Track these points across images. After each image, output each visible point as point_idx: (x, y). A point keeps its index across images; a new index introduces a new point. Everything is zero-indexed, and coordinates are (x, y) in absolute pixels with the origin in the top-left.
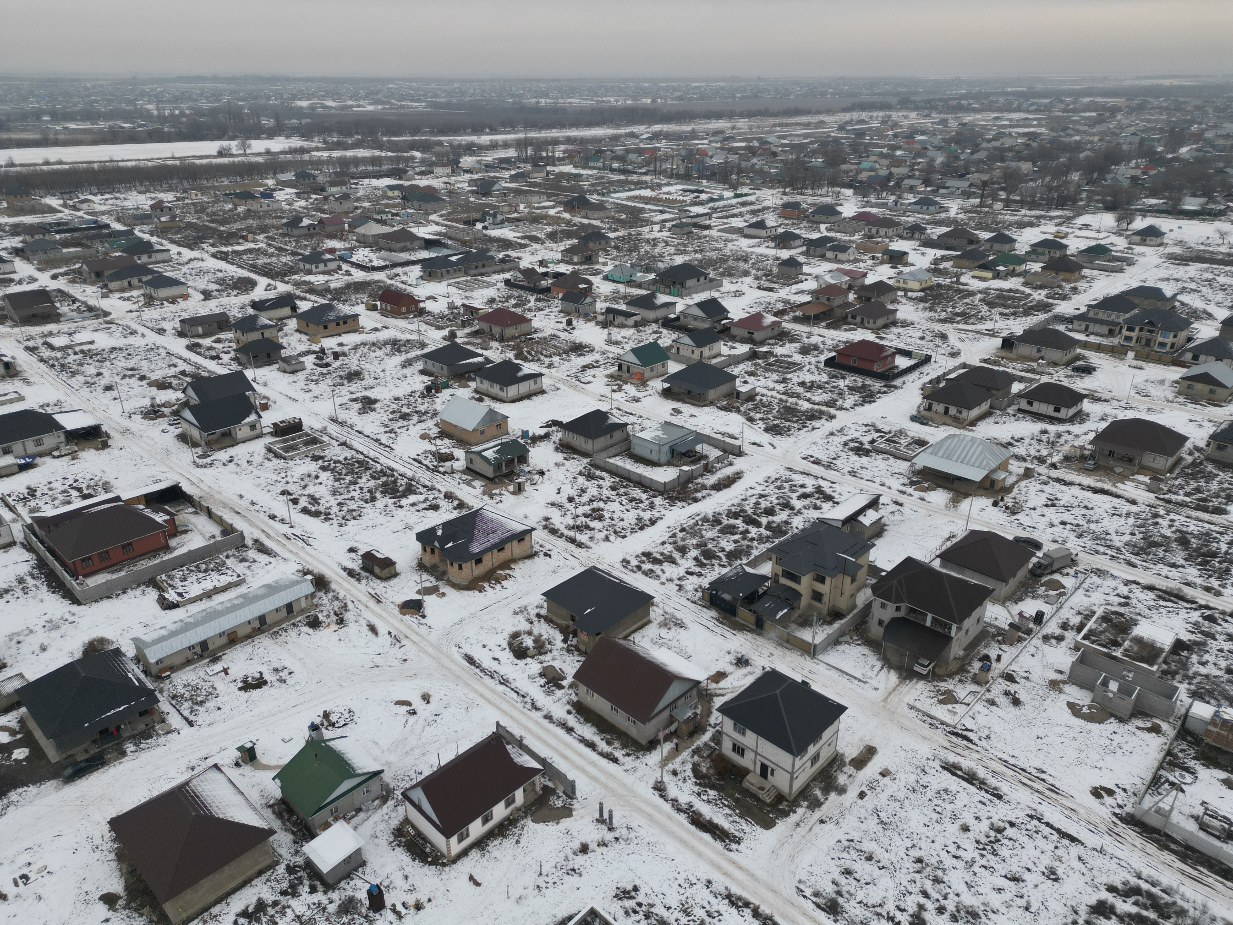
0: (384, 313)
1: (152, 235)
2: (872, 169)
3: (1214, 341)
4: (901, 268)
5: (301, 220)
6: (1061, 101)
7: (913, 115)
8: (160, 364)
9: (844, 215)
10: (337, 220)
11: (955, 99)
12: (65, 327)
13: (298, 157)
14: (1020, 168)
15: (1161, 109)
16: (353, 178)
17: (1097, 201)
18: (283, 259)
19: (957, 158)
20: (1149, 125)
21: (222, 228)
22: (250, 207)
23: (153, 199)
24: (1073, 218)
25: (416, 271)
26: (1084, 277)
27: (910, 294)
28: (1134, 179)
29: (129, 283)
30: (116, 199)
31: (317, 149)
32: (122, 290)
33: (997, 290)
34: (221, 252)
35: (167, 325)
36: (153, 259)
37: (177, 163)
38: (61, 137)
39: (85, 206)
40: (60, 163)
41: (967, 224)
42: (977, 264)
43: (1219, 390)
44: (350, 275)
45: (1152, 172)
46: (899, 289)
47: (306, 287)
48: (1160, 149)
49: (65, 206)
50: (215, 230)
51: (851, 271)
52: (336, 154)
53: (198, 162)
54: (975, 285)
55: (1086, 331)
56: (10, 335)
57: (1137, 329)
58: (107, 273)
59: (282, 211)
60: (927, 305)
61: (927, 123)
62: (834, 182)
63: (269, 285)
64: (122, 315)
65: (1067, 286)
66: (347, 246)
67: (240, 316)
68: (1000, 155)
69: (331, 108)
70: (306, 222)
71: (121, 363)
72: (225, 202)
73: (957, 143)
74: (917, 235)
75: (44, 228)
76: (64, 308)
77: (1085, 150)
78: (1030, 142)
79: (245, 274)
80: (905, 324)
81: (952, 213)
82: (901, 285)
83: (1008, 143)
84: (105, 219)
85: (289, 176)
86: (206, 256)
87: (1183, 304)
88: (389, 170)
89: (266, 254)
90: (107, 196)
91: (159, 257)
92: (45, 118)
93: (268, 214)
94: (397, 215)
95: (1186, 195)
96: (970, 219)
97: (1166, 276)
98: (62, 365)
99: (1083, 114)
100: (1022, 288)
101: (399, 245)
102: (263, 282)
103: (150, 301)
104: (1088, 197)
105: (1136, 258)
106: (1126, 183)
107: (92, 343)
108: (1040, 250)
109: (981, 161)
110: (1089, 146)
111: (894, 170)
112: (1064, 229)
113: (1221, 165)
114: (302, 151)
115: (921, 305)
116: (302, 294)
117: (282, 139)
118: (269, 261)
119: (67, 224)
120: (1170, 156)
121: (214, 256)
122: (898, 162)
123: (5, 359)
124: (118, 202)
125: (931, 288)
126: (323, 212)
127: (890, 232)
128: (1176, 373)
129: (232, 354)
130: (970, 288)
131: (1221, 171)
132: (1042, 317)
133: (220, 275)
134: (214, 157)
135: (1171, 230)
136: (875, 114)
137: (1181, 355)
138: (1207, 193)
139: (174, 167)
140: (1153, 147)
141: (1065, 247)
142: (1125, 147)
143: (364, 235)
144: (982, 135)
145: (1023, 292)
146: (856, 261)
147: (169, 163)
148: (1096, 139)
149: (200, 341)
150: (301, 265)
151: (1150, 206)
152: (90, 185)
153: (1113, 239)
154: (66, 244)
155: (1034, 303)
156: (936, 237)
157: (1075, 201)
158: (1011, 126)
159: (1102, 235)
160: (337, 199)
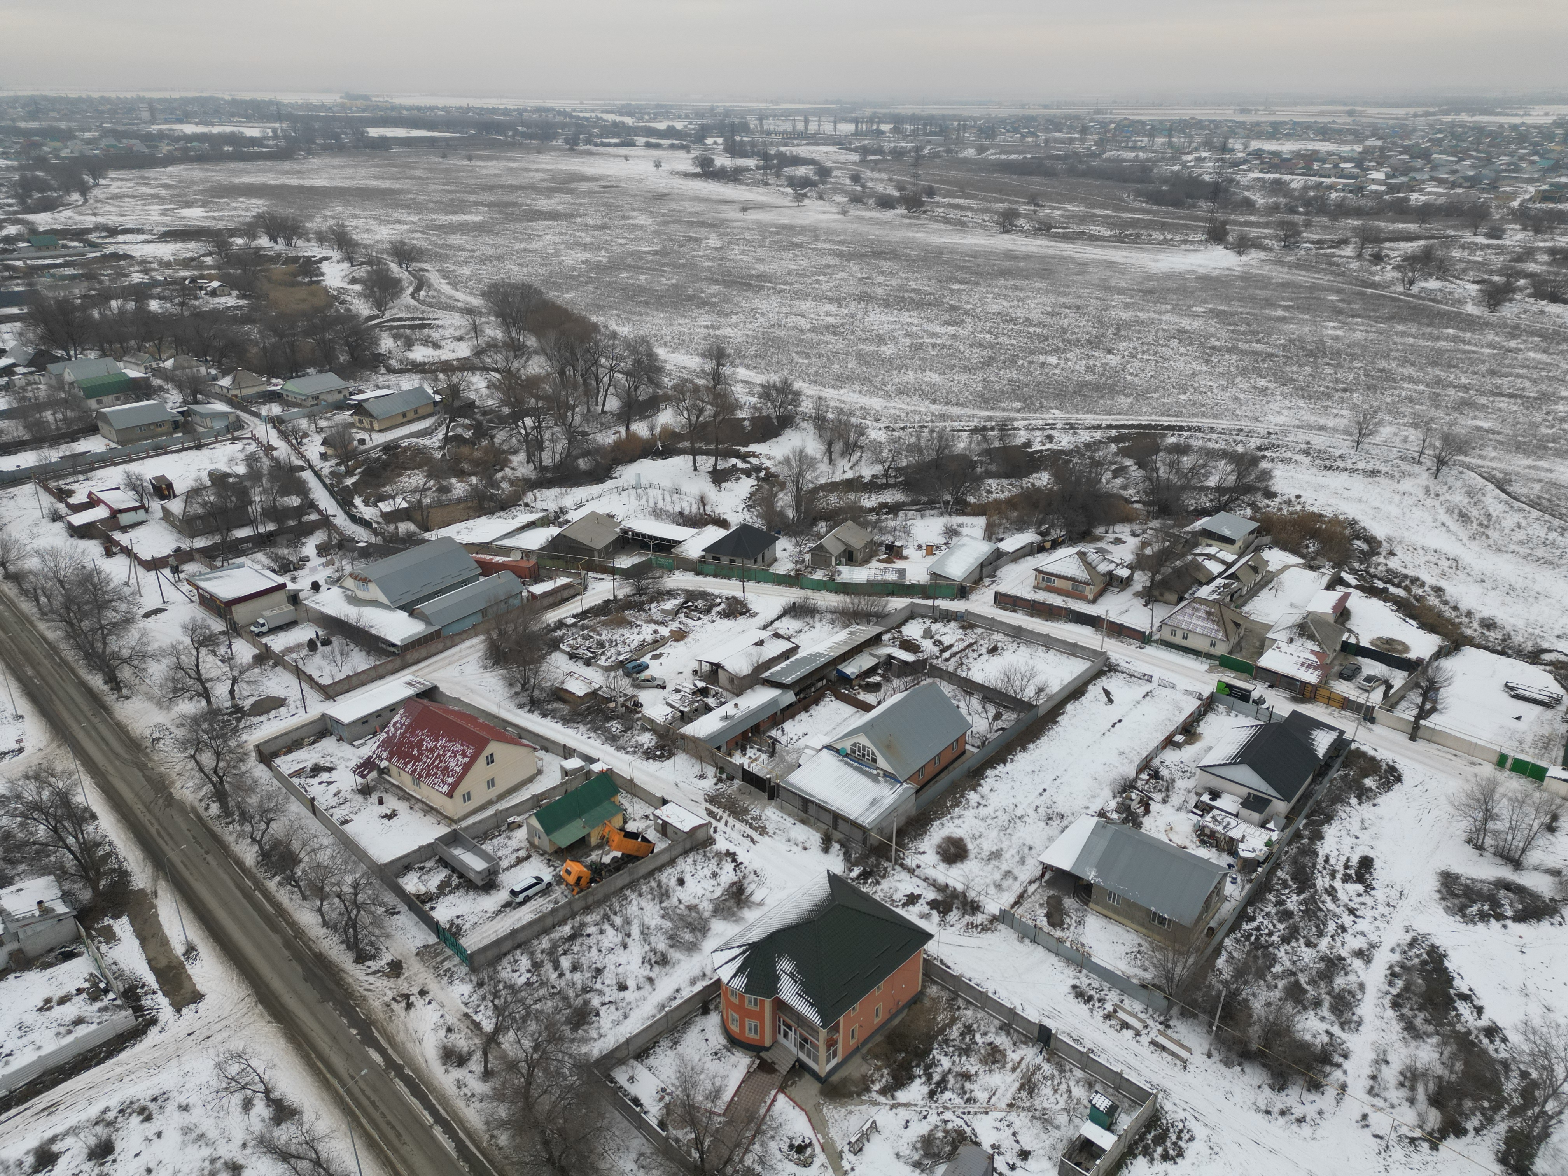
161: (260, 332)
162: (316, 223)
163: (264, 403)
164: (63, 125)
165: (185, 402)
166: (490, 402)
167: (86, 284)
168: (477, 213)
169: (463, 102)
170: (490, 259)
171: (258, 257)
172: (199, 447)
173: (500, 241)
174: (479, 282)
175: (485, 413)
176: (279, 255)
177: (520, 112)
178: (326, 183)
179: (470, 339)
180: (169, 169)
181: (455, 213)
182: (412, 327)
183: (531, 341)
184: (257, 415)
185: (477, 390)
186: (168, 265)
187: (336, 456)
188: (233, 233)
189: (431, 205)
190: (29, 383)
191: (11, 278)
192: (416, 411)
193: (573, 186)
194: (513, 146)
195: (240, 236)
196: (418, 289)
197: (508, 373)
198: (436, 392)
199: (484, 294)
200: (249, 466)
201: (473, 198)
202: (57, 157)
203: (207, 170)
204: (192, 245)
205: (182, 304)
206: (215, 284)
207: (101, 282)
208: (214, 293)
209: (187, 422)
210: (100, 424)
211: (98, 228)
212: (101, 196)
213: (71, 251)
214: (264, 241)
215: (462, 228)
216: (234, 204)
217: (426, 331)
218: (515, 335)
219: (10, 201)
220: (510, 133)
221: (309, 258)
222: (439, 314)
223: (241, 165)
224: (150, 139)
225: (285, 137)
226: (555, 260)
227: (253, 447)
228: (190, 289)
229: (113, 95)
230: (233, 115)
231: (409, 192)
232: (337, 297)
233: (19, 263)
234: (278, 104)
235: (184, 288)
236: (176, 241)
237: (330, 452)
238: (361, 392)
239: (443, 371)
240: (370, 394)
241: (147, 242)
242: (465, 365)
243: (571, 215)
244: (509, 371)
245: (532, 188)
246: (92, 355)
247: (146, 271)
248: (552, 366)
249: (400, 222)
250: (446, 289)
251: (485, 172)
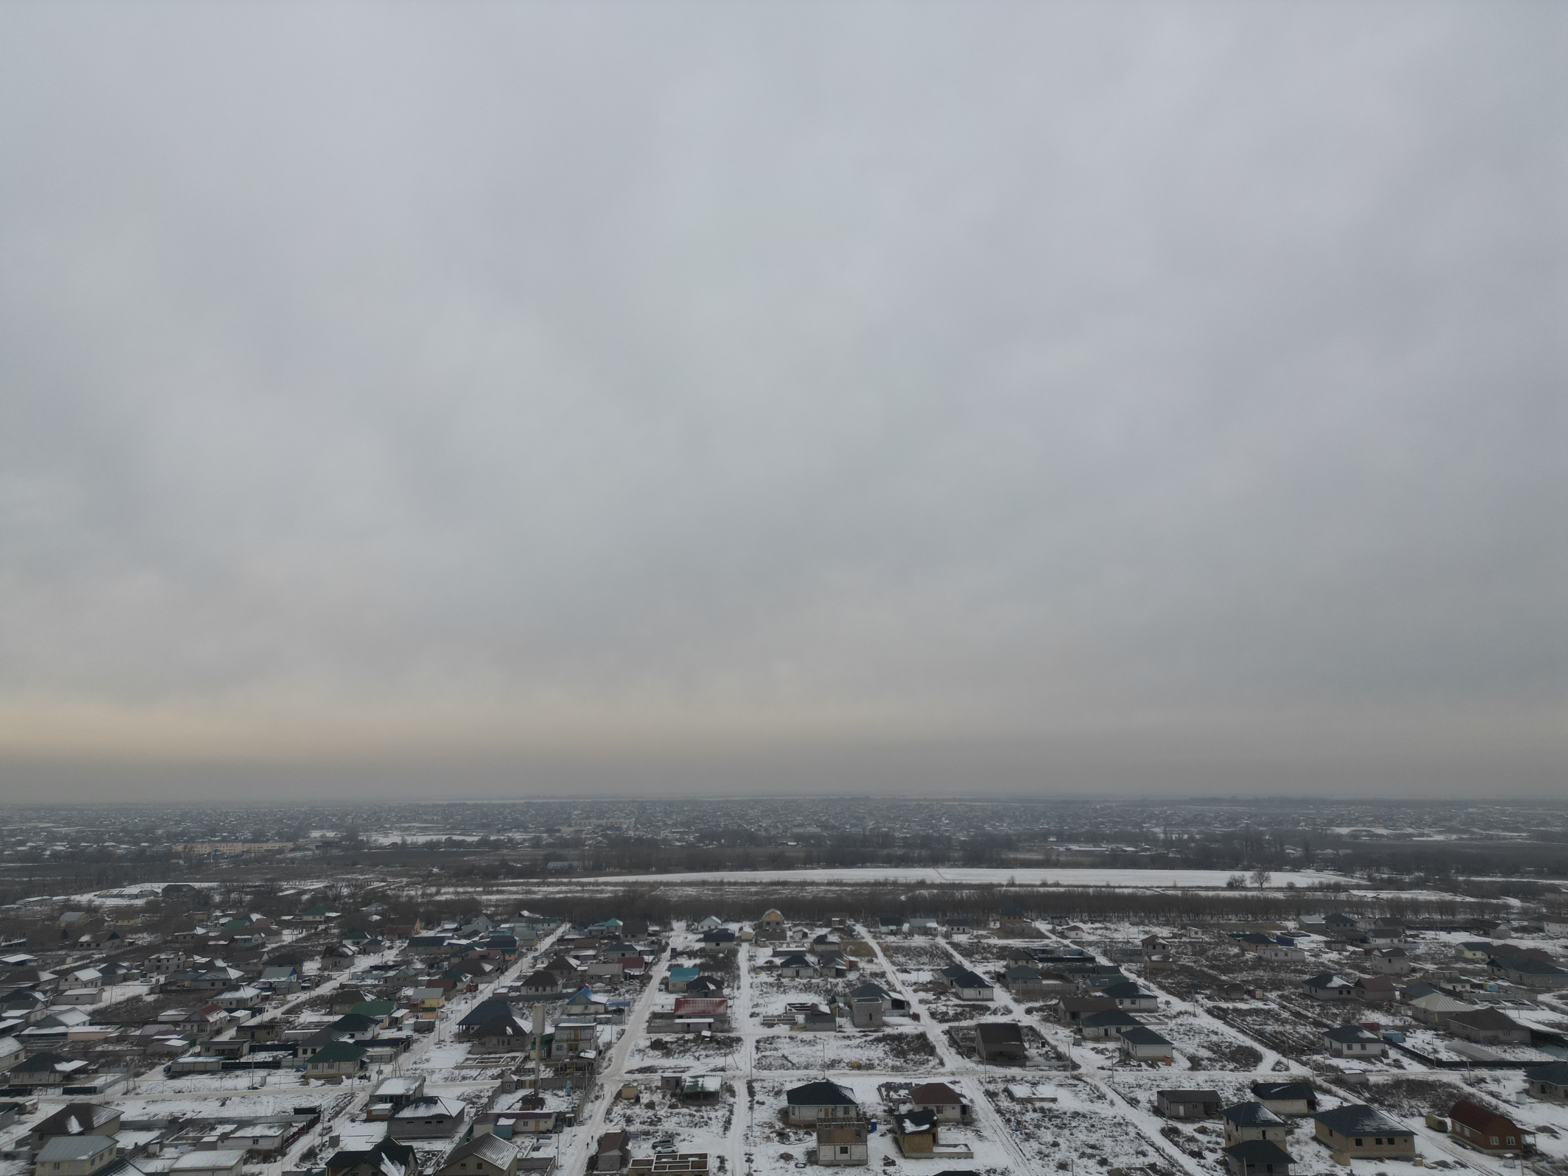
0: (1458, 1139)
1: (1139, 976)
5: (1330, 979)
8: (1127, 1147)
10: (1383, 983)
12: (1029, 1074)
13: (1331, 896)
16: (1410, 928)
18: (1301, 1030)
21: (1224, 978)
22: (1261, 954)
23: (1146, 932)
25: (1516, 1081)
29: (1106, 1031)
30: (1107, 929)
31: (1359, 887)
32: (1097, 1040)
34: (1219, 1008)
35: (1142, 1096)
36: (1136, 1006)
37: (1179, 893)
38: (1062, 858)
39: (1072, 934)
40: (1057, 885)
44: (1402, 1067)
47: (1332, 1075)
49: (1053, 931)
50: (1214, 979)
52: (1385, 895)
53: (1203, 893)
56: (974, 1072)
58: (1084, 1015)
59: (1304, 962)
63: (1279, 1063)
64: (1092, 1071)
66: (1398, 1022)
67: (1235, 1100)
69: (1382, 836)
70: (1337, 982)
71: (1082, 1136)
72: (1232, 945)
75: (1027, 954)
76: (1032, 1051)
79: (1248, 1042)
84: (1091, 951)
85: (1318, 919)
86: (1199, 1011)
88: (1467, 921)
89: (1277, 1018)
90: (1097, 925)
91: (1144, 1003)
92: (1051, 839)
93: (1283, 966)
94: (1480, 987)
98: (1019, 1123)
101: (1483, 1033)
102: (1271, 1057)
103: (1125, 1059)
107: (1054, 1100)
114: (1337, 888)
116: (1326, 1085)
117: (1310, 872)
118: (1281, 1029)
119: (1051, 952)
121: (1209, 1012)
123: (964, 1101)
124: (1108, 933)
126: (1363, 970)
129: (1219, 1155)
133: (1214, 1038)
134: (1223, 889)
139: (1176, 897)
143: (1425, 1011)
147: (1170, 892)
149: (1180, 1126)
150: (1327, 1042)
152: (1082, 912)
154: (1047, 975)
160: (1384, 955)
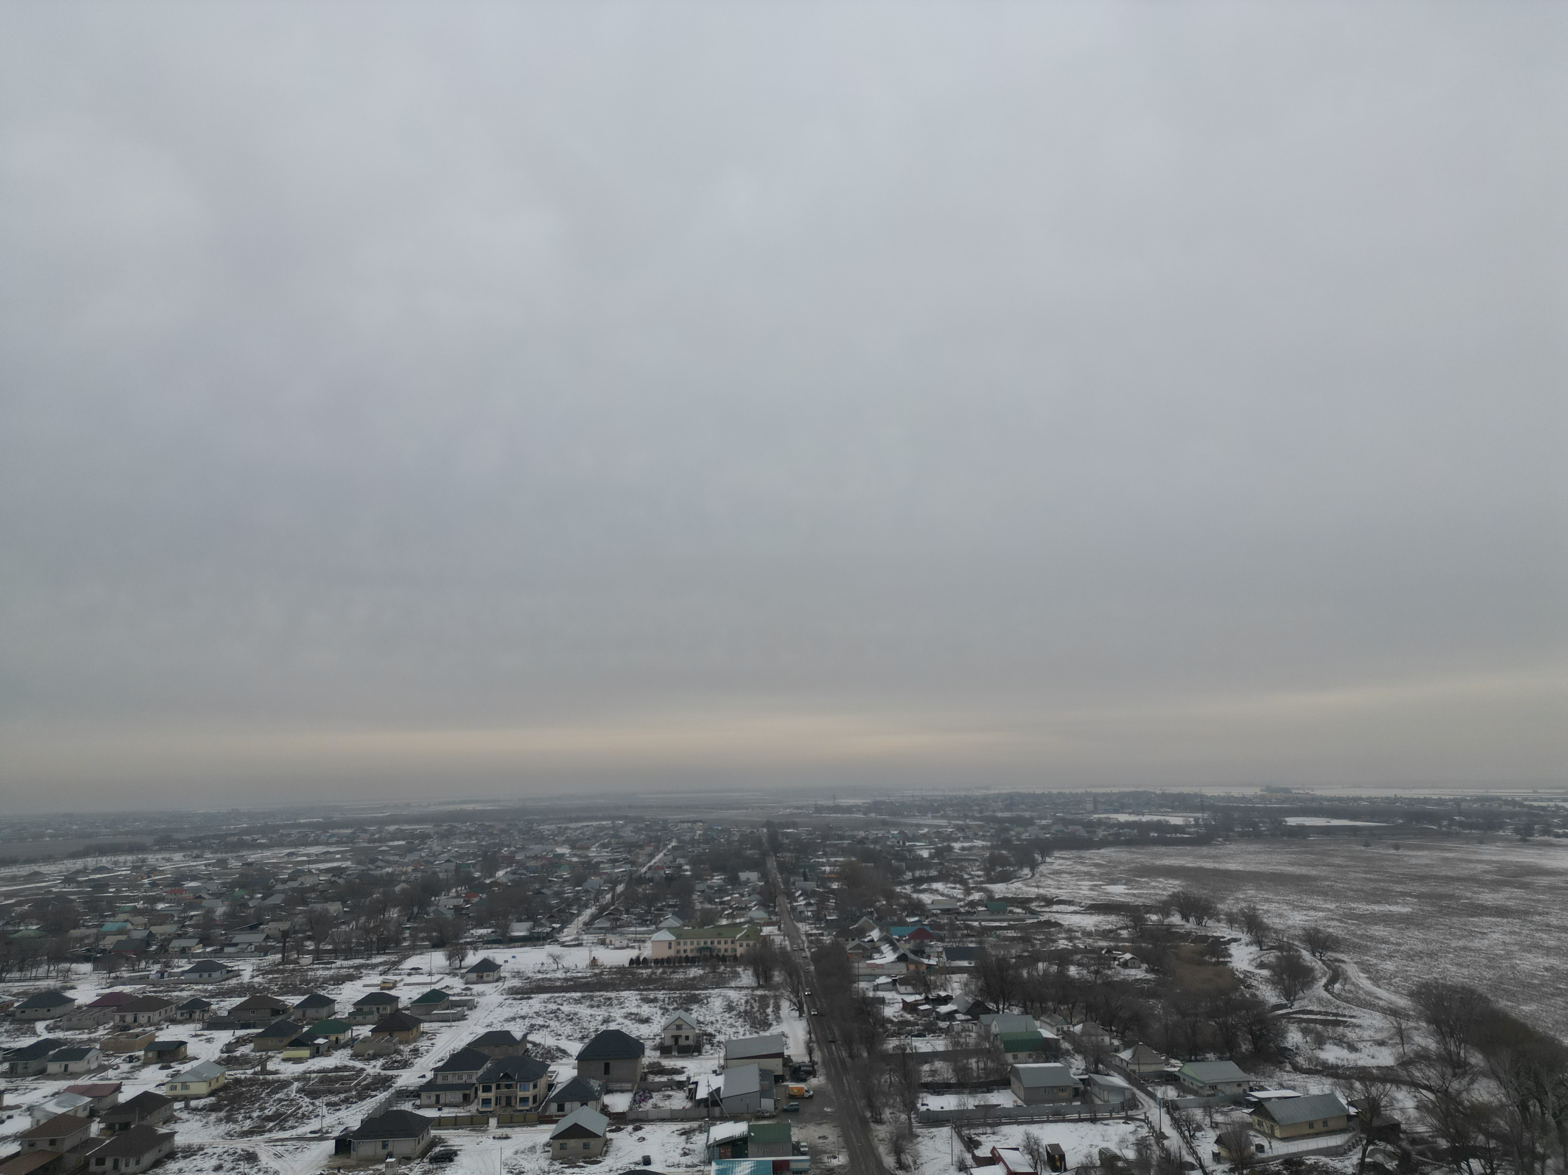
2: (120, 932)
3: (574, 1082)
4: (177, 1067)
6: (365, 831)
7: (178, 856)
9: (77, 1003)
11: (234, 835)
14: (327, 911)
15: (469, 835)
17: (423, 939)
19: (245, 905)
20: (461, 851)
24: (400, 962)
26: (424, 1033)
27: (193, 1103)
28: (457, 909)
33: (319, 1072)
41: (268, 989)
42: (287, 1041)
43: (593, 1142)
45: (475, 900)
46: (176, 1099)
48: (477, 875)
51: (94, 1086)
54: (289, 1070)
55: (438, 1105)
57: (494, 1087)
60: (222, 1114)
61: (200, 865)
62: (57, 957)
65: (406, 1049)
68: (300, 896)
73: (243, 887)
74: (197, 1015)
77: (400, 882)
78: (336, 879)
80: (189, 1152)
81: (246, 977)
82: (179, 1092)
83: (309, 882)
87: (535, 1044)
95: (512, 921)
96: (271, 981)
97: (512, 1015)
99: (391, 844)
100: (352, 1063)
104: (411, 935)
105: (476, 999)
106: (450, 915)
108: (366, 1008)
109: (276, 907)
110: (403, 877)
111: (155, 929)
112: (391, 977)
113: (537, 886)
115: (213, 1116)
120: (488, 881)
122: (162, 918)
125: (225, 1088)
127: (156, 1016)
128: (543, 1134)
130: (282, 1077)
131: (538, 892)
132: (382, 1096)
135: (506, 962)
136: (122, 858)
137: (545, 1109)
138: (531, 917)
140: (470, 873)
141: (396, 999)
142: (441, 875)
144: (274, 875)
145: (353, 1068)
146: (102, 1068)
148: (410, 869)
151: (480, 937)
153: (448, 981)
155: (369, 1080)
156: (225, 1014)
157: (398, 943)
158: (309, 862)
159: (435, 978)
161: (1163, 1008)
162: (1228, 905)
163: (1160, 1084)
164: (1027, 815)
165: (1087, 1071)
166: (1421, 1129)
167: (1021, 946)
168: (1405, 904)
169: (1390, 793)
170: (1419, 955)
171: (1169, 933)
172: (1093, 1120)
173: (1432, 935)
174: (1406, 980)
175: (1413, 1141)
176: (1189, 933)
177: (1457, 802)
178: (1240, 868)
179: (1394, 1045)
180: (1102, 851)
181: (1378, 903)
182: (1324, 1023)
183: (1476, 1059)
184: (1152, 1096)
185: (1403, 1110)
186: (1089, 934)
187: (1232, 1160)
188: (1149, 909)
189: (1350, 893)
190: (964, 1030)
191: (968, 935)
192: (1325, 1123)
193: (1528, 879)
194: (1448, 836)
195: (1155, 913)
196: (1332, 981)
197: (1443, 1094)
198: (1350, 1104)
199: (1411, 995)
200: (1139, 1152)
201: (1399, 888)
202: (1019, 839)
203: (1134, 853)
204: (1112, 918)
205: (1097, 972)
206: (1128, 956)
207: (1033, 945)
208: (1125, 965)
209: (1086, 1091)
210: (1012, 1079)
211: (1039, 898)
212: (1045, 872)
213: (1015, 916)
214: (1176, 919)
215: (1386, 919)
216: (1153, 884)
217: (1340, 1029)
218: (1453, 1048)
219: (980, 873)
220: (1445, 823)
221: (1218, 938)
222: (1357, 1011)
223: (1163, 849)
224: (1091, 826)
225: (1205, 825)
226: (1505, 963)
227: (1144, 1132)
228: (1105, 959)
229: (1067, 791)
230: (1161, 806)
231: (1326, 879)
232: (1243, 981)
233: (976, 924)
234: (1202, 796)
235: (1101, 957)
236: (1099, 914)
237: (1224, 1153)
238: (1262, 1089)
239: (1360, 1079)
240: (1272, 1093)
241: (1075, 912)
242: (1386, 1076)
243: (1526, 913)
244: (1446, 1092)
245: (1474, 880)
246: (1016, 1011)
247: (1070, 939)
248: (1508, 1095)
249: (1315, 909)
250: (1366, 983)
251: (1414, 861)
